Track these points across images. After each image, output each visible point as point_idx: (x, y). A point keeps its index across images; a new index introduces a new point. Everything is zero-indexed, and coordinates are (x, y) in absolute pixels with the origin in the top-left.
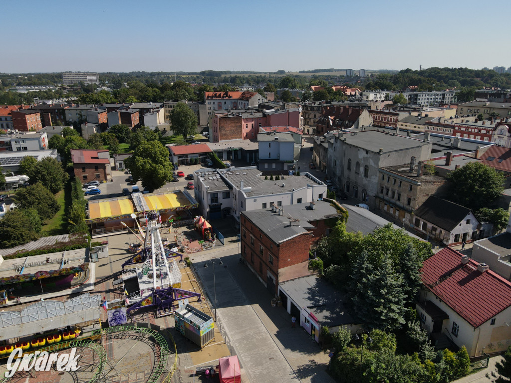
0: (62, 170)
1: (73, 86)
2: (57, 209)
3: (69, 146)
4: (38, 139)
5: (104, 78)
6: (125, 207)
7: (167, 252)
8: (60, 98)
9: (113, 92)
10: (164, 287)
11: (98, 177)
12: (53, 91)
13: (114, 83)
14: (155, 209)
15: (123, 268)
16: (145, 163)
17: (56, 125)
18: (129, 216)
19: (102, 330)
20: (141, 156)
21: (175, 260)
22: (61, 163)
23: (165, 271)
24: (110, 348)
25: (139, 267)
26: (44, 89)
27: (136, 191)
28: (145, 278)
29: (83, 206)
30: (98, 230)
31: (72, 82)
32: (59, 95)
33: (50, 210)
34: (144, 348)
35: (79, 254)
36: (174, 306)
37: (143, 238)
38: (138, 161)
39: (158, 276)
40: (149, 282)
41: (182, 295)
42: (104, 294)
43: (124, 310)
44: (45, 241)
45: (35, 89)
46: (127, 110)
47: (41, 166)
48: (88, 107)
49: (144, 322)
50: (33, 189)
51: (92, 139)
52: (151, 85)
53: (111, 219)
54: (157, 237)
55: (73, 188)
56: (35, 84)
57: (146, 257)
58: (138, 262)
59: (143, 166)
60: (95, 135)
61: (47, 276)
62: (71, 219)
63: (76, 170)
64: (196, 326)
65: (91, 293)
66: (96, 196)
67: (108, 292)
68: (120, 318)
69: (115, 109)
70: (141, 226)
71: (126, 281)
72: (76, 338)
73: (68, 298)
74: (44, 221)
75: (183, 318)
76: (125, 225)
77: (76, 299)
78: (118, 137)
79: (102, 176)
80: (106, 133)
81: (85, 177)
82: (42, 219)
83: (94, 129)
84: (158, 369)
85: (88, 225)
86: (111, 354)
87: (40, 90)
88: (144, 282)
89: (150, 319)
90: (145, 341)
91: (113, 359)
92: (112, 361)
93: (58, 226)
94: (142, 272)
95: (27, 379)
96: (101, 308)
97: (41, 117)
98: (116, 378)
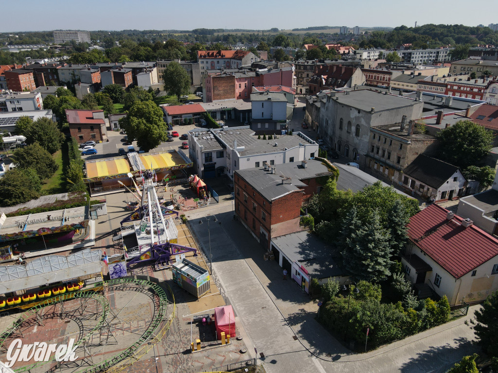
0: (58, 130)
1: (64, 45)
2: (55, 169)
3: (64, 106)
4: (33, 99)
5: (95, 36)
6: (121, 166)
7: (164, 210)
8: (52, 57)
9: (106, 51)
10: (161, 243)
11: (94, 137)
12: (45, 50)
13: (106, 42)
14: (150, 168)
15: (122, 225)
16: (139, 123)
17: (50, 85)
18: (126, 175)
19: (104, 282)
20: (135, 116)
21: (171, 217)
22: (57, 123)
23: (162, 228)
24: (113, 299)
25: (137, 225)
26: (35, 48)
27: (132, 150)
28: (143, 234)
29: (81, 166)
30: (96, 189)
31: (63, 41)
32: (51, 54)
33: (48, 170)
34: (144, 299)
35: (79, 212)
36: (171, 260)
37: (140, 196)
38: (132, 121)
39: (155, 233)
40: (147, 238)
41: (179, 250)
42: (104, 249)
43: (124, 264)
44: (45, 200)
45: (26, 48)
46: (120, 70)
47: (37, 126)
48: (81, 66)
49: (143, 275)
50: (31, 149)
51: (86, 100)
52: (143, 44)
53: (108, 178)
54: (154, 195)
55: (70, 149)
56: (26, 43)
57: (144, 214)
58: (136, 219)
59: (138, 126)
60: (89, 95)
61: (49, 233)
62: (69, 178)
63: (72, 131)
64: (192, 278)
65: (91, 248)
66: (93, 155)
67: (108, 247)
68: (120, 271)
69: (108, 69)
70: (138, 185)
71: (124, 237)
72: (79, 289)
73: (70, 253)
74: (43, 181)
75: (181, 271)
76: (122, 184)
77: (78, 254)
78: (112, 97)
79: (98, 136)
80: (100, 93)
81: (81, 137)
82: (41, 178)
83: (88, 89)
84: (157, 317)
85: (86, 184)
86: (114, 304)
87: (32, 49)
88: (142, 238)
89: (148, 272)
90: (145, 293)
91: (115, 308)
92: (115, 311)
93: (57, 185)
94: (140, 229)
95: (36, 327)
96: (102, 262)
97: (34, 77)
98: (119, 326)
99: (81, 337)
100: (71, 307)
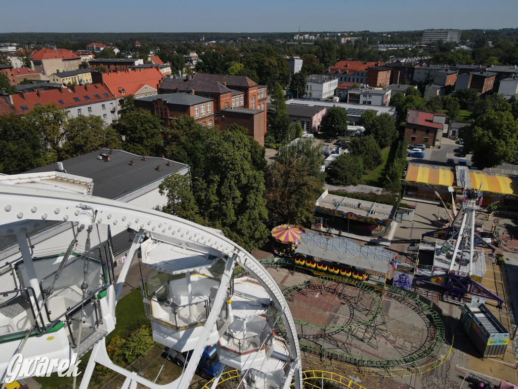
0: (395, 127)
1: (431, 45)
2: (379, 163)
3: (408, 105)
4: (382, 95)
5: (465, 35)
6: (444, 177)
7: (477, 240)
8: (416, 56)
9: (472, 52)
10: (460, 274)
11: (426, 141)
12: (410, 49)
13: (476, 42)
14: (478, 188)
15: (423, 237)
16: (483, 135)
17: (402, 84)
18: (446, 188)
19: (385, 285)
20: (482, 126)
21: (483, 252)
22: (395, 121)
23: (468, 259)
24: (388, 305)
25: (439, 244)
26: (402, 47)
27: (463, 164)
28: (443, 256)
29: (403, 166)
30: (410, 193)
31: (430, 41)
32: (414, 53)
33: (373, 162)
34: (419, 322)
35: (386, 210)
36: (465, 298)
37: (453, 214)
38: (476, 131)
39: (457, 260)
40: (445, 262)
41: (479, 291)
42: (397, 254)
43: (411, 277)
44: (362, 189)
45: (393, 47)
46: (482, 73)
47: (378, 121)
48: (439, 67)
49: (427, 298)
50: (365, 140)
51: (432, 102)
53: (426, 185)
54: (471, 219)
55: (399, 147)
56: (396, 43)
57: (451, 236)
58: (440, 237)
59: (480, 138)
60: (437, 97)
61: (355, 219)
62: (389, 175)
63: (407, 130)
64: (485, 331)
65: (385, 248)
66: (419, 159)
67: (401, 254)
68: (404, 283)
69: (467, 71)
70: (456, 203)
71: (421, 251)
72: (362, 280)
73: (365, 244)
74: (366, 171)
75: (473, 315)
76: (438, 195)
77: (372, 248)
78: (460, 103)
79: (430, 140)
80: (449, 97)
81: (413, 139)
82: (365, 168)
83: (438, 91)
84: (427, 349)
85: (403, 185)
86: (387, 310)
87: (398, 48)
88: (440, 260)
89: (434, 298)
90: (422, 317)
91: (387, 315)
92: (386, 317)
93: (376, 178)
94: (441, 249)
95: (318, 294)
96: (391, 266)
97: (391, 75)
98: (385, 334)
99: (348, 323)
100: (350, 292)
